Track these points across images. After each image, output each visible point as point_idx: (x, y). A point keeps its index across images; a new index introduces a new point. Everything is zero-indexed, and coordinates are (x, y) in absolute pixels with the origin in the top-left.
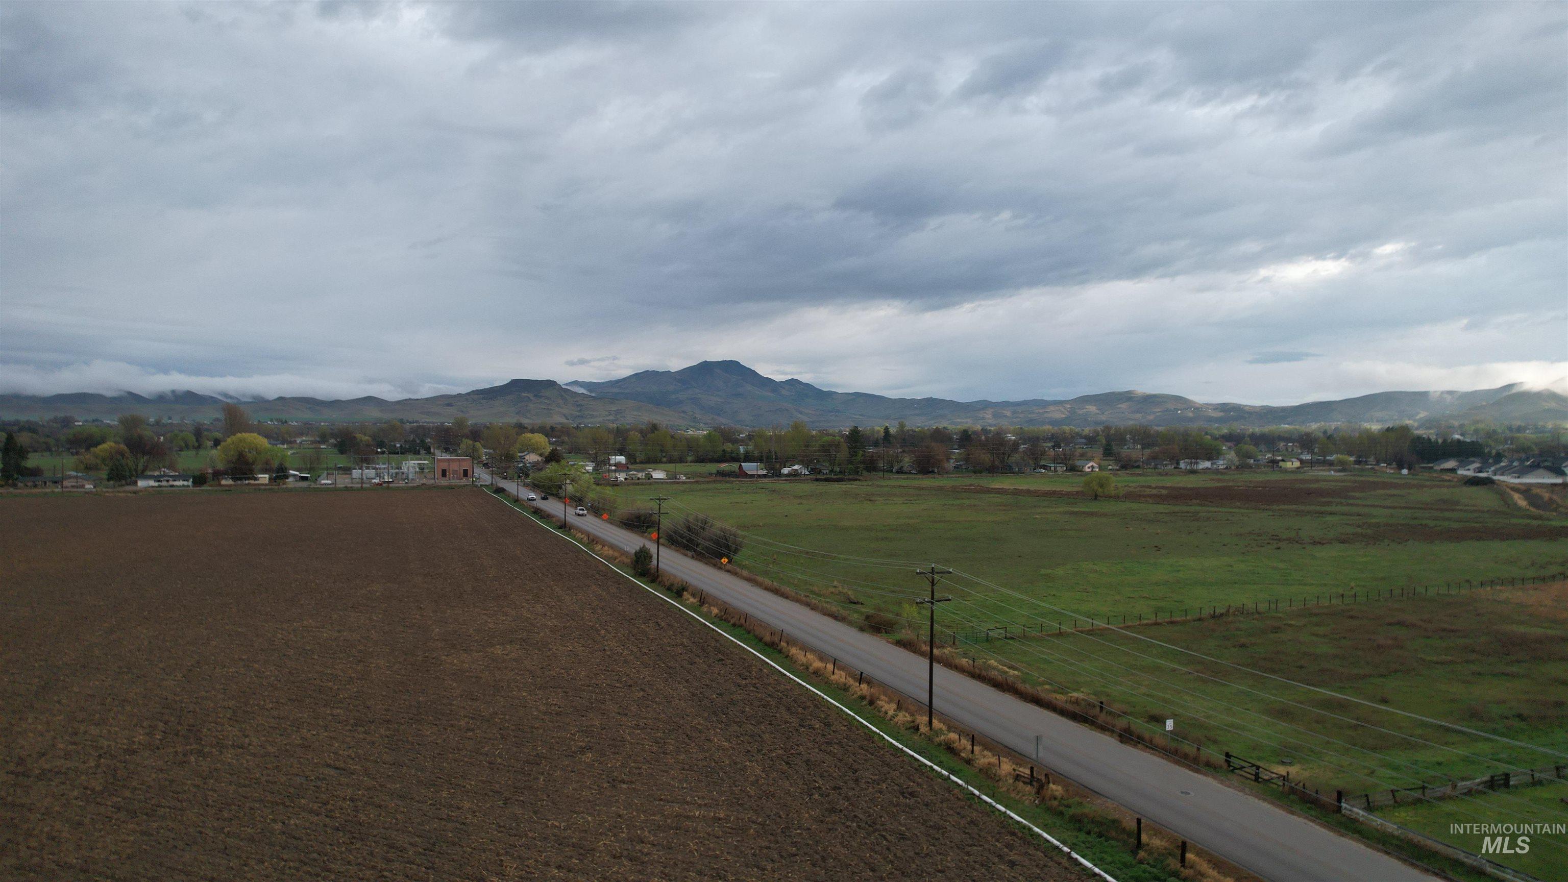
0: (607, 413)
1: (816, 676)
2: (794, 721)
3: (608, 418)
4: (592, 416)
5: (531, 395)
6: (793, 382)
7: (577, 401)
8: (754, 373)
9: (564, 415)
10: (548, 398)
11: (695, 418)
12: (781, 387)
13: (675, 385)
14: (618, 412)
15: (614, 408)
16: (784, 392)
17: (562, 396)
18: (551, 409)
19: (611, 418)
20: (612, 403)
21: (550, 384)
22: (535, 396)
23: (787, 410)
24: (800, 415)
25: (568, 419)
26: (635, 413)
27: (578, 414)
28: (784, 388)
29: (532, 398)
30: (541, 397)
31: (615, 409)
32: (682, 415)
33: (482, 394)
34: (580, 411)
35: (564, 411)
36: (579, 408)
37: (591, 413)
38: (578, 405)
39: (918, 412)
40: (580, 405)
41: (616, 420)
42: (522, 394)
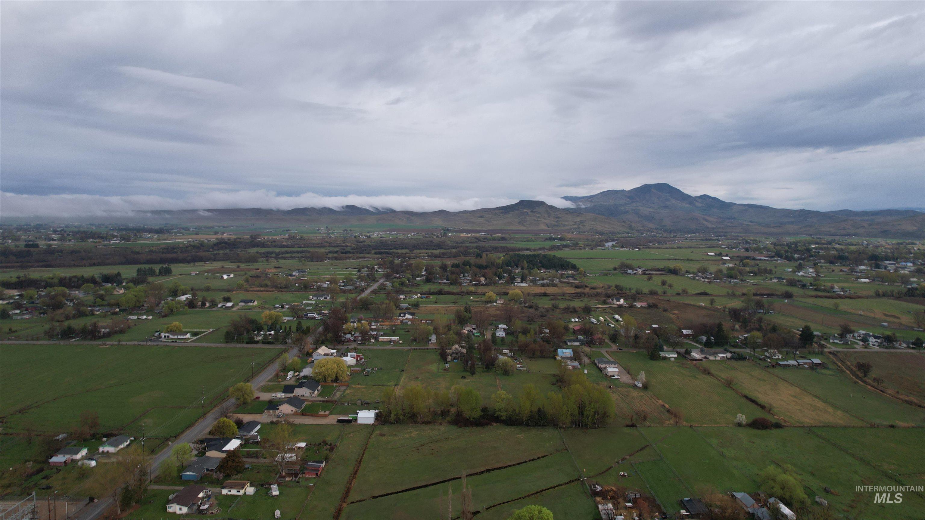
0: (573, 223)
3: (573, 227)
4: (564, 225)
5: (528, 211)
6: (705, 197)
7: (557, 215)
8: (678, 191)
9: (547, 225)
10: (539, 213)
12: (696, 201)
13: (626, 200)
14: (581, 222)
15: (578, 219)
16: (697, 204)
17: (547, 211)
18: (539, 221)
19: (576, 226)
20: (578, 216)
21: (541, 204)
22: (532, 212)
23: (697, 219)
24: (705, 223)
25: (549, 227)
26: (592, 223)
27: (555, 223)
28: (698, 202)
29: (529, 213)
30: (534, 212)
31: (581, 220)
32: (623, 224)
33: (499, 210)
34: (557, 222)
35: (547, 221)
36: (557, 220)
37: (563, 223)
38: (557, 218)
39: (793, 220)
40: (558, 218)
41: (579, 228)
42: (525, 210)
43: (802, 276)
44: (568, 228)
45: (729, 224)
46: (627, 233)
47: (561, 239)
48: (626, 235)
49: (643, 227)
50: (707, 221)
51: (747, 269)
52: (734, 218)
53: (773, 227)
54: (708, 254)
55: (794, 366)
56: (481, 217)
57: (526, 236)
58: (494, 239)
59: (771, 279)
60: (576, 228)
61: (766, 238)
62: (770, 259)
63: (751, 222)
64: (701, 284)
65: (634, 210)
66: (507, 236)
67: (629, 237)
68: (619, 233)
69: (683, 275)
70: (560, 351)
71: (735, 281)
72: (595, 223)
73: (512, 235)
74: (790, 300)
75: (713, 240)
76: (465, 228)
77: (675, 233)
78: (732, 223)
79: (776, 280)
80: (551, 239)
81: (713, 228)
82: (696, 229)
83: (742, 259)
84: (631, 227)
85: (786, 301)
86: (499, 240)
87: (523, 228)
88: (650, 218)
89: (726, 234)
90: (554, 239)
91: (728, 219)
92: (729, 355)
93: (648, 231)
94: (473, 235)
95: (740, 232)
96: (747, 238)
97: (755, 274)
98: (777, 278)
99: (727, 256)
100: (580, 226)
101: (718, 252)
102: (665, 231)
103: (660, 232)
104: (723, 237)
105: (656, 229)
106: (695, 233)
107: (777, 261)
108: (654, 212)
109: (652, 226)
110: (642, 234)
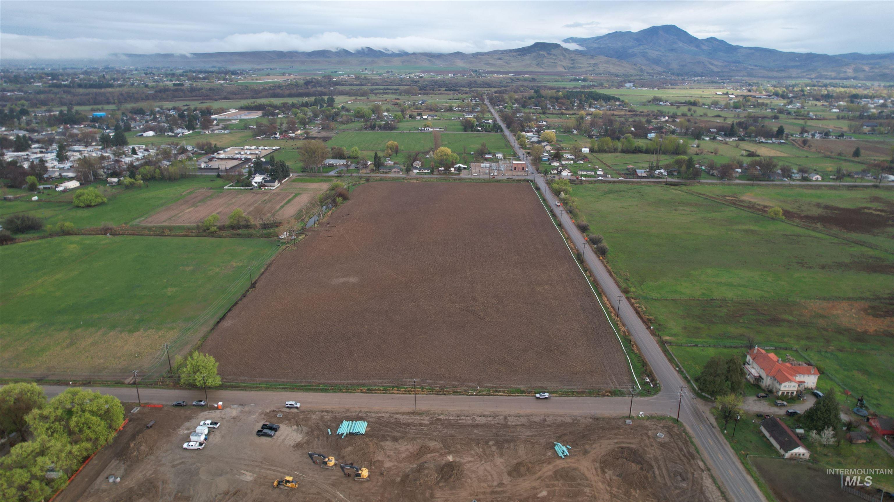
1: (604, 304)
2: (596, 314)
4: (580, 68)
5: (545, 53)
7: (572, 57)
8: (685, 33)
9: (564, 67)
10: (555, 55)
11: (642, 69)
12: (703, 43)
13: (634, 42)
14: (595, 65)
15: (592, 62)
16: (704, 47)
17: (563, 54)
18: (556, 63)
19: (591, 69)
20: (592, 58)
21: (555, 46)
22: (548, 54)
23: (703, 63)
24: (711, 66)
26: (606, 65)
27: (572, 66)
28: (704, 45)
29: (546, 55)
30: (551, 54)
31: (594, 62)
32: (634, 67)
33: (516, 52)
34: (572, 64)
35: (564, 64)
36: (572, 62)
37: (579, 65)
38: (572, 60)
39: (798, 64)
40: (574, 60)
41: (594, 70)
42: (541, 53)
43: (790, 108)
44: (584, 70)
45: (734, 68)
46: (638, 75)
47: (584, 80)
48: (638, 77)
49: (653, 69)
50: (712, 64)
51: (749, 103)
52: (739, 62)
53: (777, 71)
54: (716, 94)
55: (770, 143)
56: (500, 59)
57: (553, 77)
58: (525, 80)
59: (766, 109)
60: (591, 71)
61: (768, 82)
62: (768, 97)
63: (755, 66)
64: (716, 111)
65: (641, 53)
66: (535, 77)
67: (642, 79)
68: (631, 76)
69: (701, 106)
70: (649, 135)
71: (739, 110)
72: (608, 66)
73: (541, 77)
74: (777, 120)
75: (719, 83)
76: (489, 70)
77: (682, 76)
78: (736, 66)
79: (769, 110)
80: (575, 80)
81: (719, 72)
82: (702, 73)
83: (745, 97)
84: (641, 70)
85: (774, 120)
86: (530, 81)
87: (542, 70)
88: (657, 62)
89: (730, 78)
90: (578, 80)
91: (734, 63)
92: (737, 139)
93: (658, 74)
94: (504, 76)
95: (743, 76)
96: (750, 82)
97: (755, 106)
98: (771, 109)
99: (732, 94)
100: (595, 68)
101: (725, 92)
102: (673, 74)
103: (669, 75)
104: (728, 81)
105: (664, 72)
106: (701, 76)
107: (773, 98)
108: (661, 55)
109: (659, 69)
110: (653, 76)
